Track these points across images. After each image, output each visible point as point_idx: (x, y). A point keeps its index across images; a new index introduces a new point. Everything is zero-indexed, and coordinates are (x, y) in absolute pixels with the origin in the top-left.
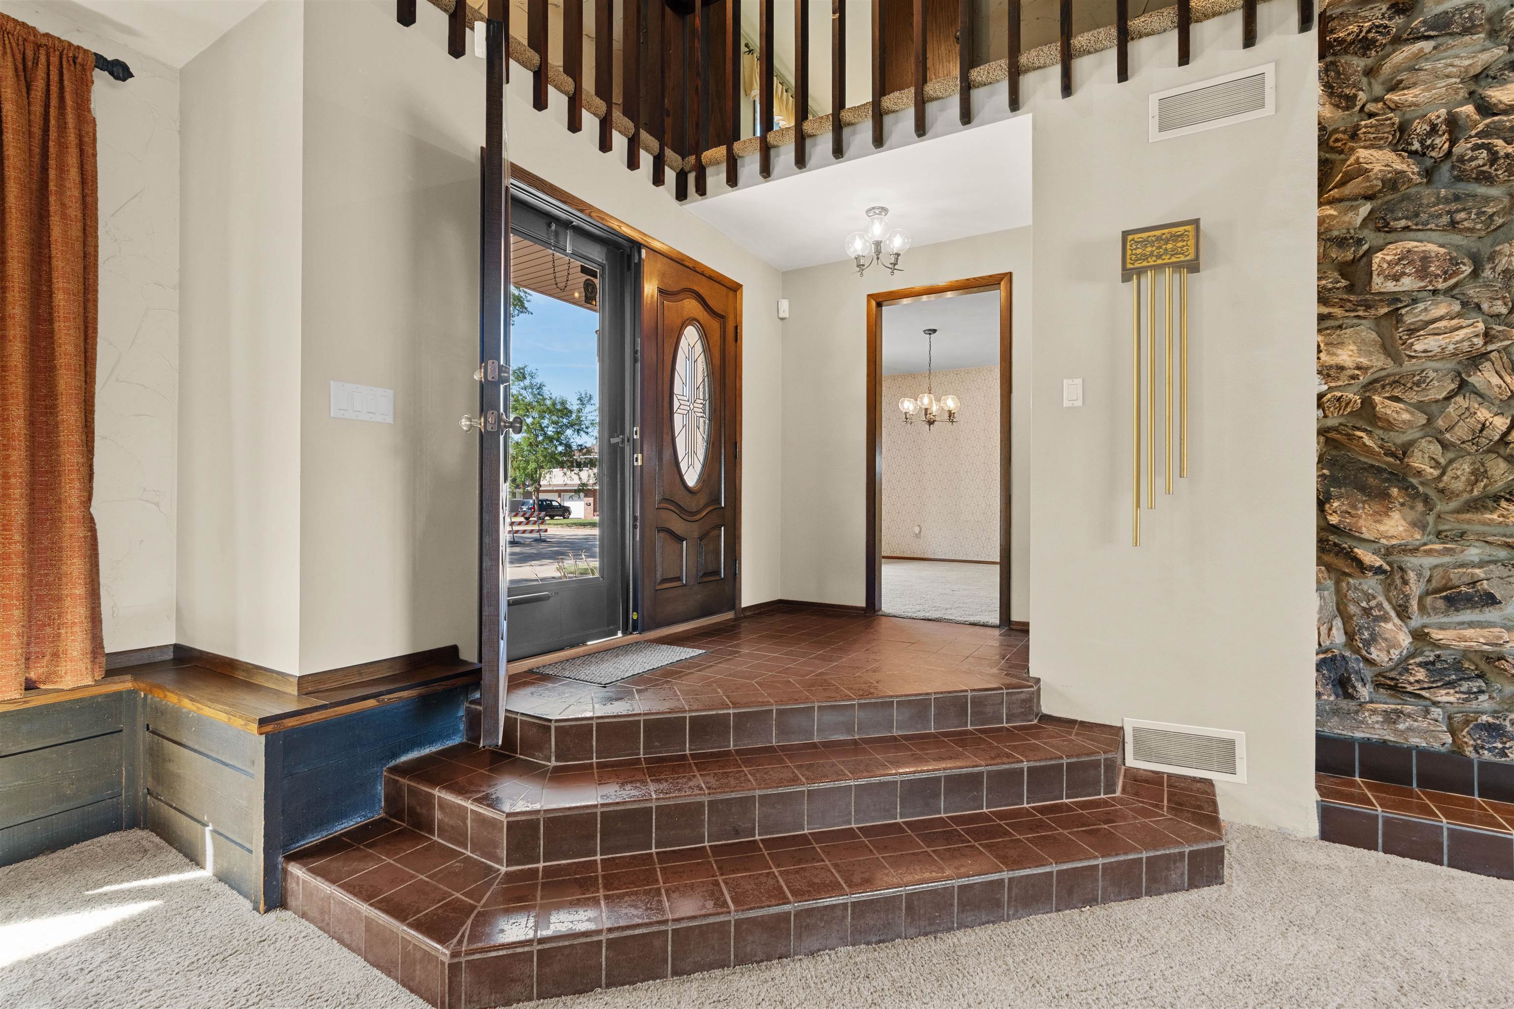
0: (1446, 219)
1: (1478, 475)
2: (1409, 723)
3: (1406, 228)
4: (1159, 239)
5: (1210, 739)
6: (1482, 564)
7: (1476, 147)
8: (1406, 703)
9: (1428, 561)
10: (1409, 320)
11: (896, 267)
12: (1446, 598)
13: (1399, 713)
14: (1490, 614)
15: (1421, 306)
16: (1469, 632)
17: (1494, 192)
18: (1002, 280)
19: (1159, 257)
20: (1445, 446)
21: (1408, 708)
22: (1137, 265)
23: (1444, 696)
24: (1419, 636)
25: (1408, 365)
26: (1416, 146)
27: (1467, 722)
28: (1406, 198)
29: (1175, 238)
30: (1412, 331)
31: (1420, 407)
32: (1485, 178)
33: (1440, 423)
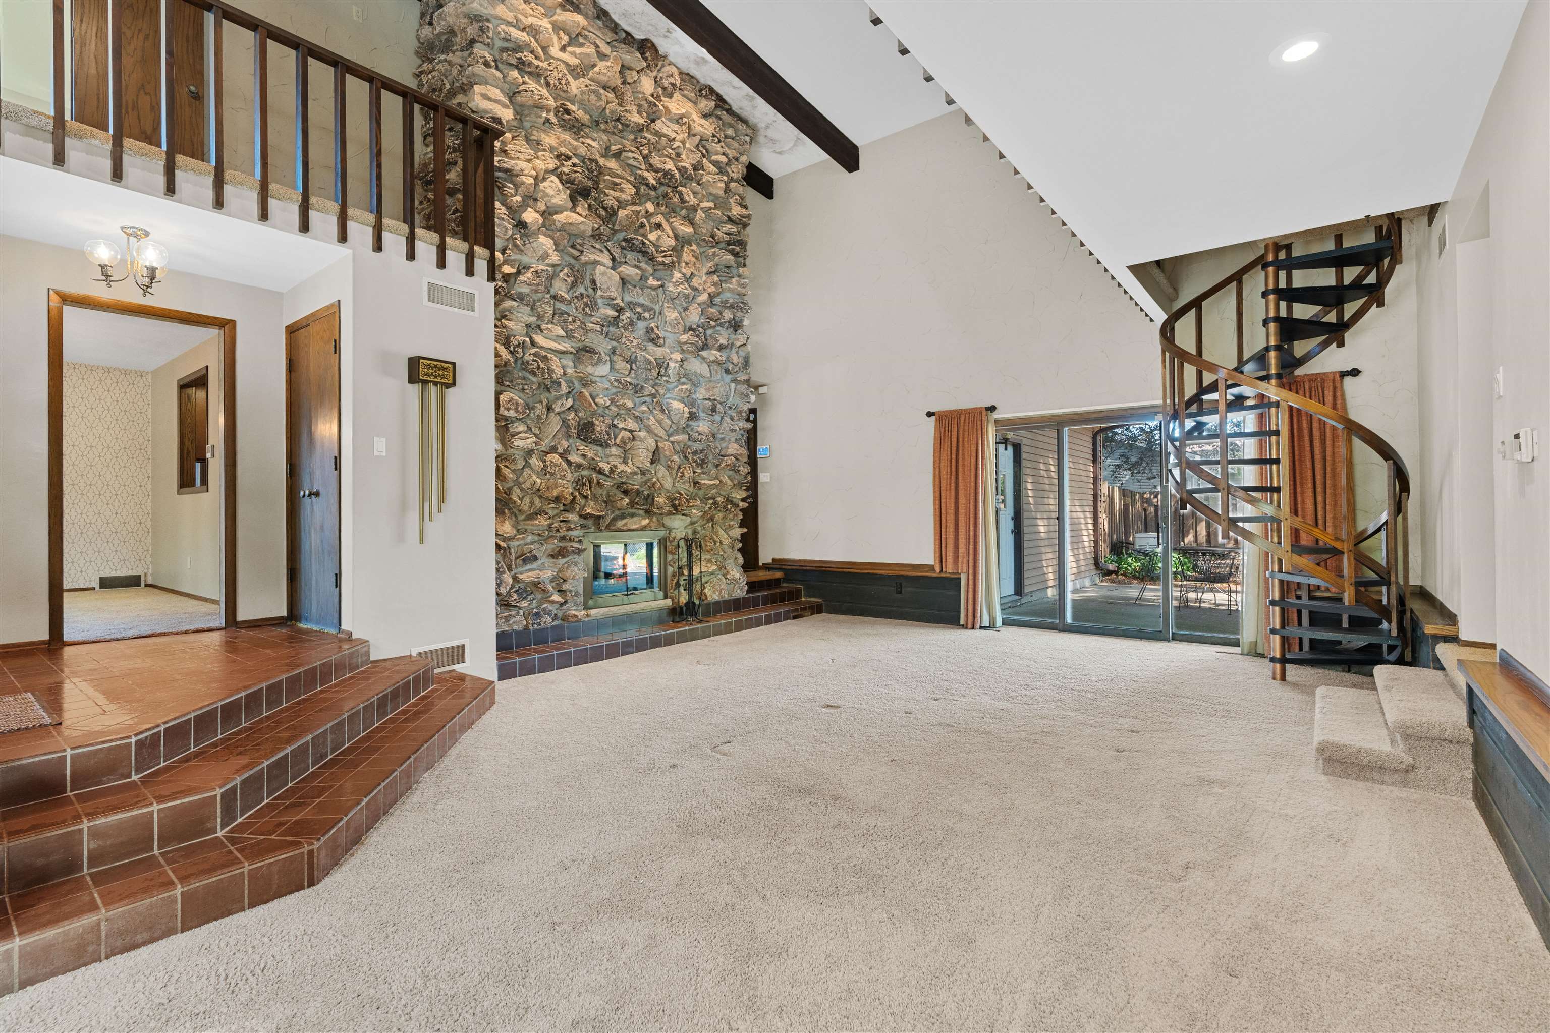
0: (521, 387)
1: (532, 503)
2: (514, 619)
3: (508, 386)
4: (436, 366)
5: (453, 648)
6: (532, 543)
7: (534, 360)
8: (510, 611)
9: (517, 543)
10: (511, 430)
11: (149, 290)
12: (523, 560)
13: (510, 616)
14: (534, 565)
15: (515, 425)
16: (530, 574)
17: (534, 379)
18: (226, 324)
19: (436, 377)
20: (522, 490)
21: (513, 613)
22: (425, 378)
23: (524, 604)
24: (515, 578)
25: (510, 451)
26: (512, 349)
27: (529, 614)
28: (508, 372)
29: (444, 369)
30: (513, 436)
31: (514, 471)
32: (534, 374)
33: (521, 480)
